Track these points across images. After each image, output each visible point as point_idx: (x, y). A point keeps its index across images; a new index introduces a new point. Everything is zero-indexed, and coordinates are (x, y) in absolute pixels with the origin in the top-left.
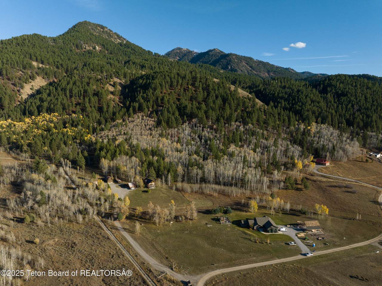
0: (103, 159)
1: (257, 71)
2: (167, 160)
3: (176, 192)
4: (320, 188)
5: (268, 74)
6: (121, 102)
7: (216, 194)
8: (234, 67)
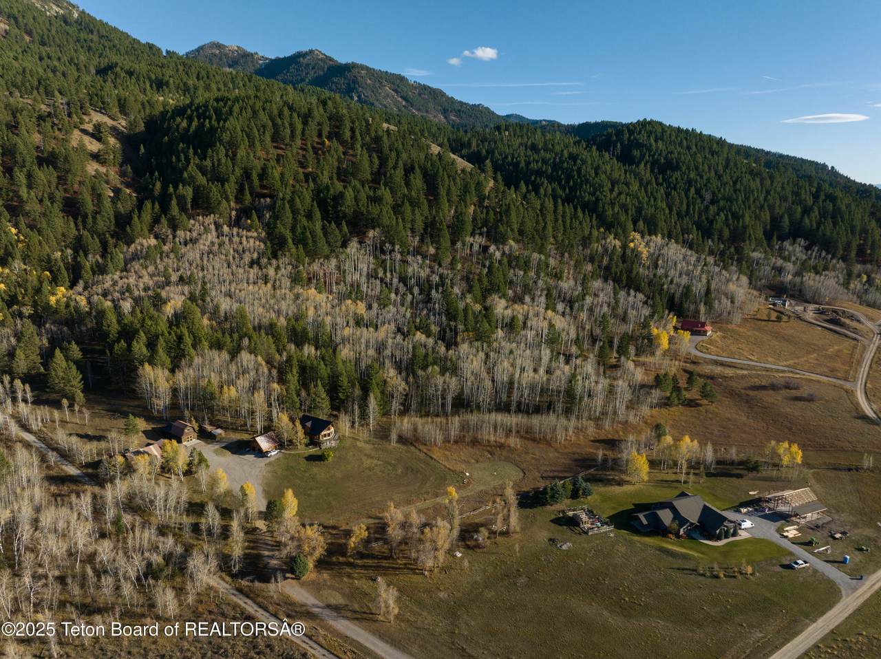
0: (146, 365)
1: (419, 110)
2: (345, 352)
3: (402, 447)
4: (732, 394)
5: (446, 117)
6: (128, 185)
7: (513, 441)
8: (367, 96)
